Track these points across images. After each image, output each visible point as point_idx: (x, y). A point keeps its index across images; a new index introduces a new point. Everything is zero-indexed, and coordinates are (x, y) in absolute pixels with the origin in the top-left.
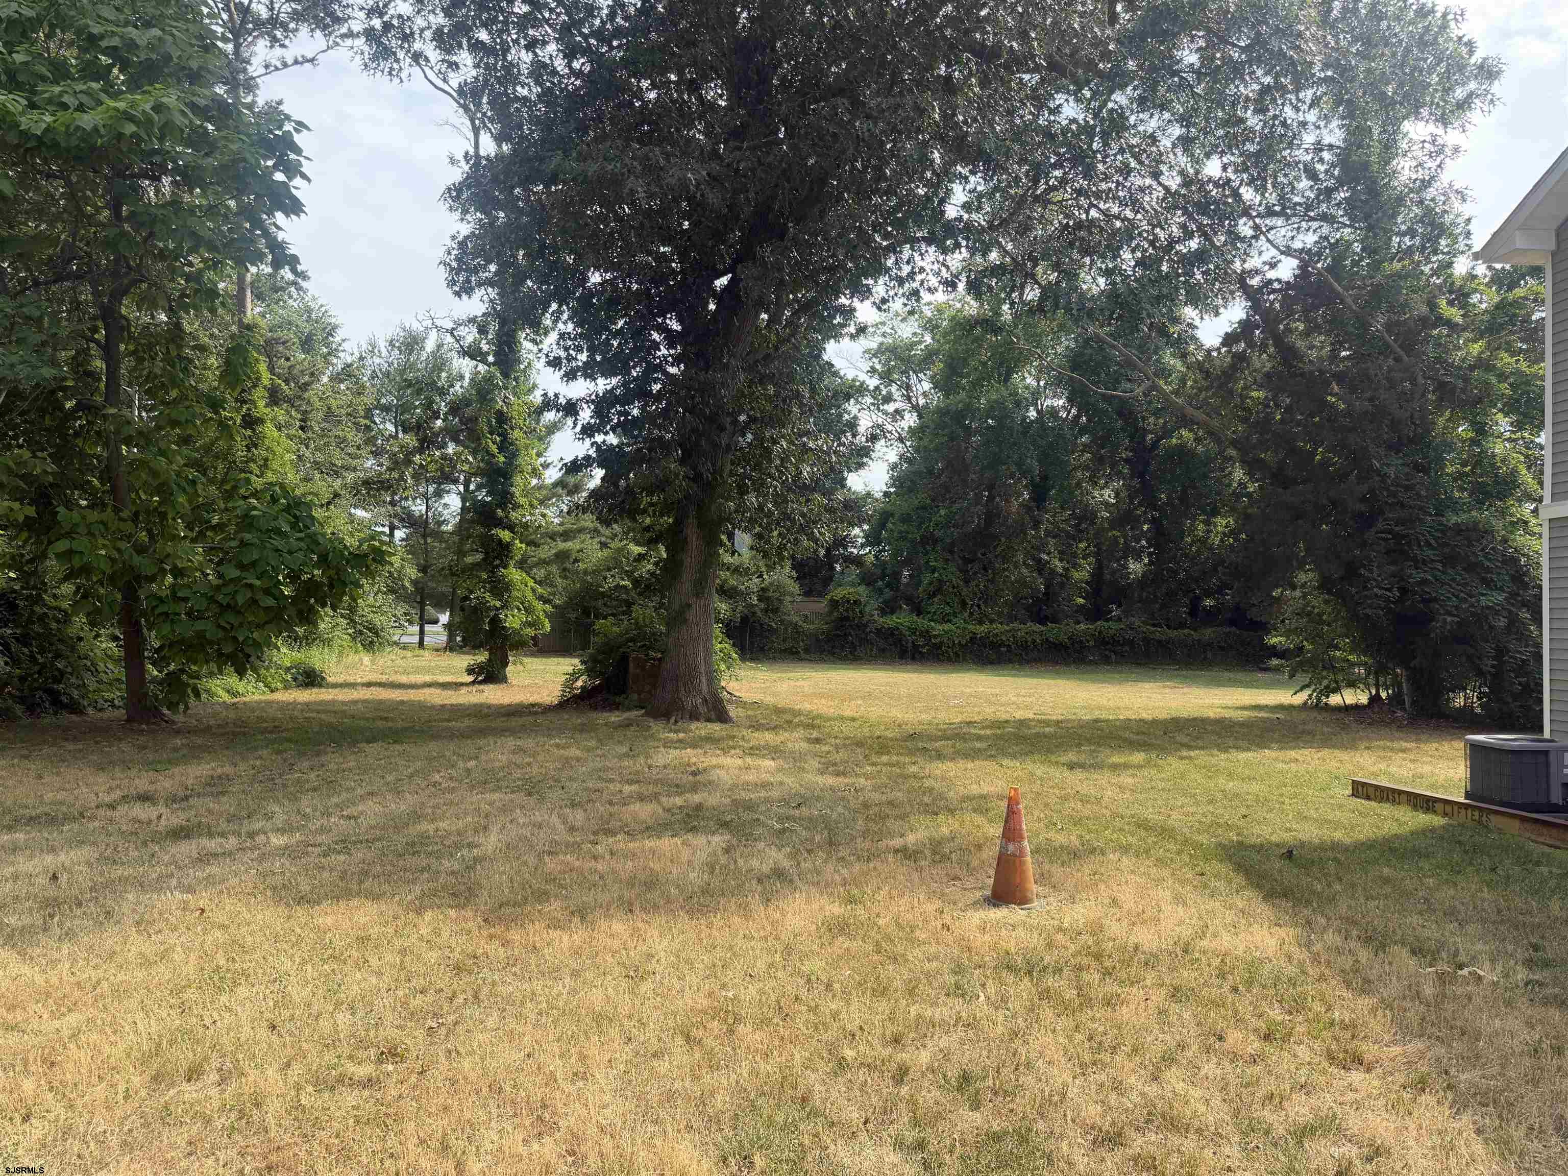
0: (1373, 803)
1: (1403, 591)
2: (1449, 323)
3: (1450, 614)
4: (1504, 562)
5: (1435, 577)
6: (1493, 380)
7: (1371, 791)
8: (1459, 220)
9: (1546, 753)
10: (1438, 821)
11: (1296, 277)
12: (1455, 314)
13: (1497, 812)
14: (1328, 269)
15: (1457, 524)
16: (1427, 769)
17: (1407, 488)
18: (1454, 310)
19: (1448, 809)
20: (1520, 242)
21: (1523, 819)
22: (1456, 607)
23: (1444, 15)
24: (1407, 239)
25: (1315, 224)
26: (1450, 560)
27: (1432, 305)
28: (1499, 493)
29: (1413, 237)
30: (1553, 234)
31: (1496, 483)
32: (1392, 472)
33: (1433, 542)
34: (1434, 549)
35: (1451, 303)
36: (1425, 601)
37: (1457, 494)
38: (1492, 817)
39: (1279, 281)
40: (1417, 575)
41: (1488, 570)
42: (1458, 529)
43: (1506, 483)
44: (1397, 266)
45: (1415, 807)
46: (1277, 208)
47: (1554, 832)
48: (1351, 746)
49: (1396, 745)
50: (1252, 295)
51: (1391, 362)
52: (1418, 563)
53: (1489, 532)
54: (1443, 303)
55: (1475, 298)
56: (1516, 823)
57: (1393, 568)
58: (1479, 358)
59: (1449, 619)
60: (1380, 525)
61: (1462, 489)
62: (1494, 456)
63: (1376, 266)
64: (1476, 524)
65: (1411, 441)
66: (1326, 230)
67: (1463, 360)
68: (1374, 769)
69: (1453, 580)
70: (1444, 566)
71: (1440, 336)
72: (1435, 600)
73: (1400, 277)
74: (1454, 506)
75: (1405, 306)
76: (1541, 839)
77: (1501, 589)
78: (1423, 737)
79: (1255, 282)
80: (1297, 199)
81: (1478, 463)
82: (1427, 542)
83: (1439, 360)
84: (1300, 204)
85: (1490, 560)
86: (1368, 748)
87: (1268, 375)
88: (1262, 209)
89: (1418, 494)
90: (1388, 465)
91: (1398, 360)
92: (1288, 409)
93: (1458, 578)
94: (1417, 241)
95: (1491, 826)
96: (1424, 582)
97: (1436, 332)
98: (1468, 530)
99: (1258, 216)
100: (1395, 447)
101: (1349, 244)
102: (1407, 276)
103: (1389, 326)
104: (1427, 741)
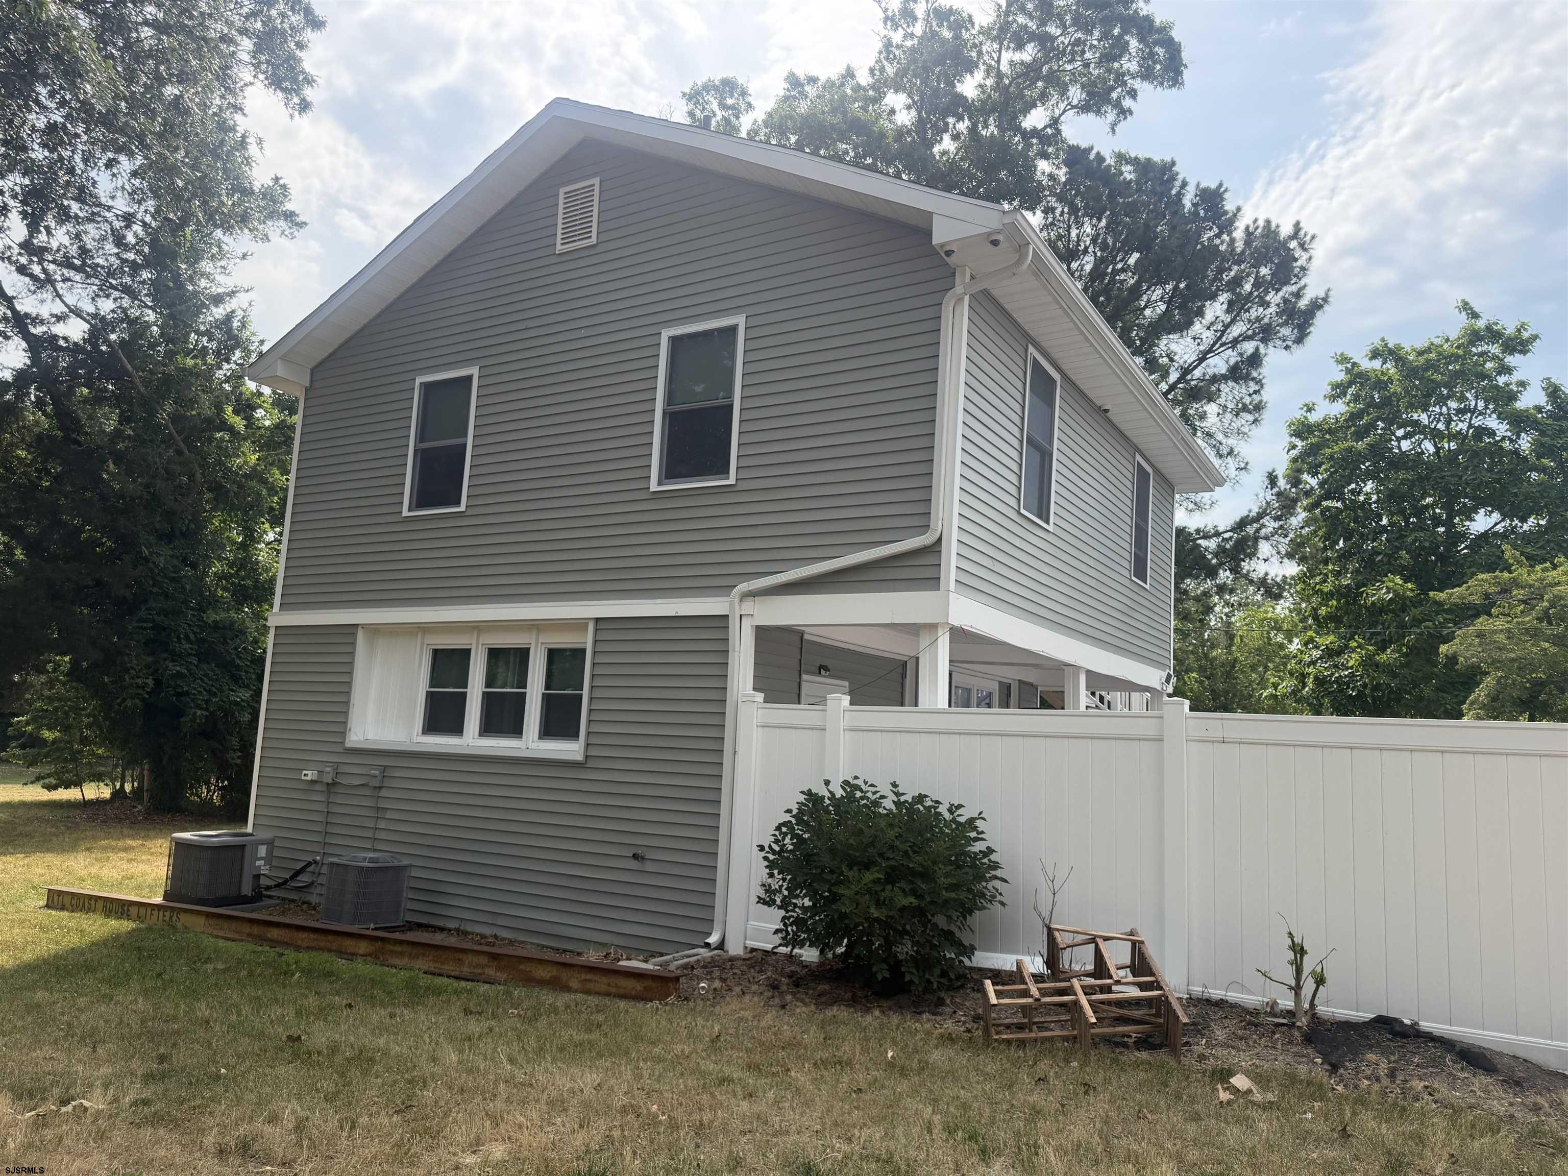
0: (65, 914)
1: (158, 683)
2: (231, 429)
3: (199, 707)
4: (252, 662)
5: (189, 671)
6: (264, 492)
7: (67, 900)
8: (253, 338)
9: (242, 847)
10: (126, 925)
11: (84, 339)
12: (238, 422)
13: (186, 911)
14: (122, 343)
15: (216, 622)
16: (142, 867)
17: (173, 580)
18: (237, 419)
19: (142, 911)
20: (281, 370)
21: (208, 915)
22: (207, 702)
23: (244, 137)
24: (205, 339)
25: (116, 294)
26: (205, 655)
27: (220, 410)
28: (257, 596)
29: (209, 341)
30: (309, 371)
31: (255, 587)
32: (161, 561)
33: (192, 636)
34: (191, 643)
35: (236, 412)
36: (179, 695)
37: (220, 593)
38: (182, 916)
39: (65, 339)
40: (174, 668)
41: (238, 667)
42: (216, 626)
43: (265, 589)
44: (190, 362)
45: (108, 914)
46: (77, 262)
47: (234, 925)
48: (71, 848)
49: (120, 844)
50: (35, 345)
51: (171, 452)
52: (176, 657)
53: (242, 632)
54: (229, 410)
55: (259, 413)
56: (201, 920)
57: (150, 659)
58: (254, 468)
59: (199, 712)
60: (142, 613)
61: (225, 589)
62: (257, 563)
63: (170, 355)
64: (232, 623)
65: (183, 535)
66: (126, 302)
67: (240, 468)
68: (83, 873)
69: (206, 675)
70: (199, 661)
71: (222, 439)
72: (187, 694)
73: (191, 373)
74: (214, 602)
75: (193, 402)
76: (221, 934)
77: (247, 687)
78: (152, 833)
79: (38, 330)
80: (100, 261)
81: (242, 567)
82: (187, 636)
83: (220, 463)
84: (103, 267)
85: (240, 658)
86: (88, 849)
87: (40, 438)
88: (59, 256)
89: (183, 588)
90: (159, 555)
91: (179, 453)
92: (57, 479)
93: (211, 674)
94: (214, 345)
95: (179, 925)
96: (179, 675)
97: (218, 435)
98: (224, 628)
99: (54, 262)
100: (167, 537)
101: (148, 325)
102: (197, 375)
103: (175, 419)
104: (156, 837)
